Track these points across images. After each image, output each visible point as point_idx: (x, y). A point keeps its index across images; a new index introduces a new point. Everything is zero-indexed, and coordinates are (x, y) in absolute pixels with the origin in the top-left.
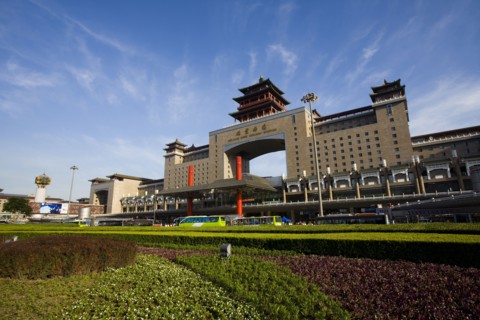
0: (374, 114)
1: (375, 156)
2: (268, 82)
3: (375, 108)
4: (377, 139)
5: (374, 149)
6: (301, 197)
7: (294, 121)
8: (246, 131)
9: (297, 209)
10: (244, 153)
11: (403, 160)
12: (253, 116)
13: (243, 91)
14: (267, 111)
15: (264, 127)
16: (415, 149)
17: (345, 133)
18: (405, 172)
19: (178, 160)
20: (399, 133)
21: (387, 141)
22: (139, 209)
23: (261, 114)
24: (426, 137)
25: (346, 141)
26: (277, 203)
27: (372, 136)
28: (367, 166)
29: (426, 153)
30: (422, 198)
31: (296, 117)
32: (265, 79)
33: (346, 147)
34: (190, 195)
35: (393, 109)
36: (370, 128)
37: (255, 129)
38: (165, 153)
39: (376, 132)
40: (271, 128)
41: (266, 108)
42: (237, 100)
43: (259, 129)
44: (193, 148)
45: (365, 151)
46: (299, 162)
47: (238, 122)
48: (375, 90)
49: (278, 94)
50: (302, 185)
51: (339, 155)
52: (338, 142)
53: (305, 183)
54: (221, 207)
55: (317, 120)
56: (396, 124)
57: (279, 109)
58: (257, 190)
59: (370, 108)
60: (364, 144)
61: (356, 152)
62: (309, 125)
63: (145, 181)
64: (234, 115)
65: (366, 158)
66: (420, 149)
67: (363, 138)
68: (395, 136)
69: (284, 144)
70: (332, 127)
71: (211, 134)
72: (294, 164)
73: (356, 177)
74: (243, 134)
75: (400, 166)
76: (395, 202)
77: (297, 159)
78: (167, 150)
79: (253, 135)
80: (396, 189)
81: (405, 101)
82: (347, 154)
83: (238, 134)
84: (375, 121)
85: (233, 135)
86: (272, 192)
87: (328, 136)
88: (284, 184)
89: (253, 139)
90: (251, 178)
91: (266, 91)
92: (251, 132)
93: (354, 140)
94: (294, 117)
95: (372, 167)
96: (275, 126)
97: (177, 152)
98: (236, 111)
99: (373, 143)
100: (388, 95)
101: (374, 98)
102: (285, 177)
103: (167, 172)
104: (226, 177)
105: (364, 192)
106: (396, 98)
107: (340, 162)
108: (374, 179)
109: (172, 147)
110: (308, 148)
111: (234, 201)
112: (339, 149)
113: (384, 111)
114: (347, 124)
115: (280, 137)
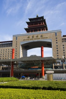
7: (56, 35)
8: (33, 37)
12: (36, 30)
13: (30, 19)
15: (42, 36)
23: (40, 30)
37: (37, 37)
40: (45, 37)
41: (42, 28)
42: (28, 23)
43: (39, 37)
64: (26, 29)
69: (51, 45)
71: (14, 36)
74: (31, 38)
77: (57, 51)
79: (36, 39)
83: (29, 37)
85: (26, 38)
91: (42, 22)
92: (35, 37)
94: (56, 33)
96: (47, 36)
98: (27, 28)
110: (62, 47)
115: (50, 41)
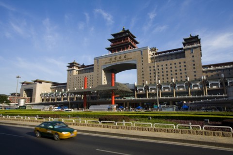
0: (184, 52)
1: (184, 75)
2: (128, 31)
3: (185, 50)
4: (185, 66)
5: (183, 71)
6: (144, 95)
7: (142, 54)
8: (115, 58)
9: (143, 102)
11: (197, 77)
12: (119, 50)
13: (113, 35)
14: (127, 48)
15: (125, 57)
16: (203, 72)
17: (168, 62)
18: (198, 84)
19: (75, 73)
20: (196, 63)
21: (190, 67)
22: (52, 100)
23: (123, 49)
24: (210, 66)
25: (169, 66)
26: (133, 99)
27: (182, 64)
28: (179, 80)
29: (209, 74)
30: (206, 98)
31: (143, 52)
33: (169, 70)
34: (84, 93)
35: (194, 50)
36: (182, 60)
37: (120, 58)
38: (68, 68)
39: (185, 62)
40: (129, 57)
41: (126, 46)
42: (110, 40)
43: (123, 58)
44: (83, 66)
45: (178, 72)
46: (144, 76)
47: (110, 53)
48: (185, 40)
49: (132, 37)
50: (145, 89)
51: (165, 73)
52: (165, 67)
53: (147, 88)
55: (156, 54)
56: (195, 59)
57: (134, 47)
59: (182, 49)
60: (178, 69)
61: (174, 72)
62: (149, 57)
63: (54, 84)
64: (108, 49)
65: (179, 75)
66: (206, 72)
67: (178, 65)
68: (194, 65)
69: (136, 66)
70: (162, 58)
71: (95, 59)
72: (141, 77)
73: (174, 86)
74: (113, 60)
75: (196, 80)
76: (191, 100)
77: (143, 75)
78: (69, 67)
79: (119, 61)
80: (193, 93)
81: (200, 47)
82: (169, 73)
83: (111, 59)
84: (184, 57)
85: (107, 60)
86: (129, 92)
87: (160, 63)
88: (136, 88)
89: (119, 63)
90: (118, 84)
91: (127, 37)
92: (118, 59)
93: (173, 66)
94: (142, 52)
95: (181, 80)
96: (131, 57)
97: (75, 68)
98: (110, 47)
99: (183, 68)
100: (192, 43)
101: (184, 44)
102: (136, 84)
103: (69, 79)
104: (103, 84)
105: (177, 94)
106: (195, 45)
107: (165, 77)
108: (183, 87)
109: (72, 65)
110: (149, 69)
112: (165, 70)
113: (189, 51)
114: (170, 57)
115: (134, 62)
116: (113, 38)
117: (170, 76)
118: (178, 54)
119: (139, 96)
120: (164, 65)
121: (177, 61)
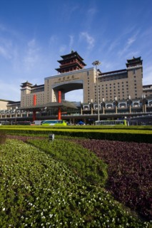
0: (127, 73)
1: (125, 94)
2: (76, 53)
3: (128, 70)
4: (127, 86)
5: (125, 91)
6: (89, 112)
7: (88, 74)
8: (64, 78)
9: (87, 118)
10: (62, 89)
11: (138, 97)
12: (67, 71)
13: (63, 57)
14: (75, 69)
15: (73, 77)
16: (144, 91)
17: (112, 82)
18: (138, 102)
19: (28, 92)
20: (137, 83)
21: (132, 87)
22: (7, 116)
23: (71, 70)
24: (149, 86)
25: (112, 86)
26: (78, 115)
27: (125, 84)
28: (121, 98)
29: (149, 94)
30: (144, 114)
31: (89, 72)
32: (74, 51)
33: (113, 89)
34: (34, 110)
35: (136, 71)
36: (124, 80)
37: (68, 78)
38: (21, 88)
39: (127, 82)
40: (76, 77)
41: (74, 67)
42: (60, 62)
43: (71, 78)
44: (36, 86)
45: (121, 91)
46: (89, 95)
47: (60, 74)
48: (129, 61)
49: (80, 60)
50: (90, 106)
51: (109, 92)
52: (109, 86)
53: (92, 106)
54: (50, 116)
55: (100, 75)
56: (137, 79)
57: (81, 68)
58: (69, 108)
59: (125, 70)
60: (121, 88)
61: (117, 92)
62: (95, 77)
63: (10, 102)
64: (57, 70)
65: (121, 94)
66: (146, 91)
67: (121, 85)
68: (136, 85)
69: (83, 86)
70: (106, 79)
71: (46, 79)
72: (87, 96)
73: (116, 103)
74: (62, 80)
75: (136, 99)
76: (132, 116)
77: (89, 93)
78: (22, 87)
80: (134, 110)
81: (142, 68)
82: (113, 92)
83: (60, 80)
84: (127, 77)
85: (57, 80)
86: (75, 109)
87: (104, 83)
88: (82, 105)
89: (67, 83)
90: (65, 102)
91: (75, 58)
92: (66, 79)
93: (117, 85)
95: (124, 99)
96: (78, 77)
97: (27, 87)
98: (59, 67)
99: (125, 87)
100: (134, 64)
101: (127, 65)
102: (82, 102)
103: (22, 98)
104: (53, 101)
105: (119, 111)
106: (138, 66)
107: (109, 96)
108: (124, 105)
109: (25, 85)
110: (94, 88)
111: (57, 113)
112: (109, 89)
113: (132, 72)
114: (114, 77)
115: (81, 82)
116: (62, 59)
117: (113, 95)
118: (122, 74)
119: (84, 112)
120: (108, 85)
121: (120, 81)
